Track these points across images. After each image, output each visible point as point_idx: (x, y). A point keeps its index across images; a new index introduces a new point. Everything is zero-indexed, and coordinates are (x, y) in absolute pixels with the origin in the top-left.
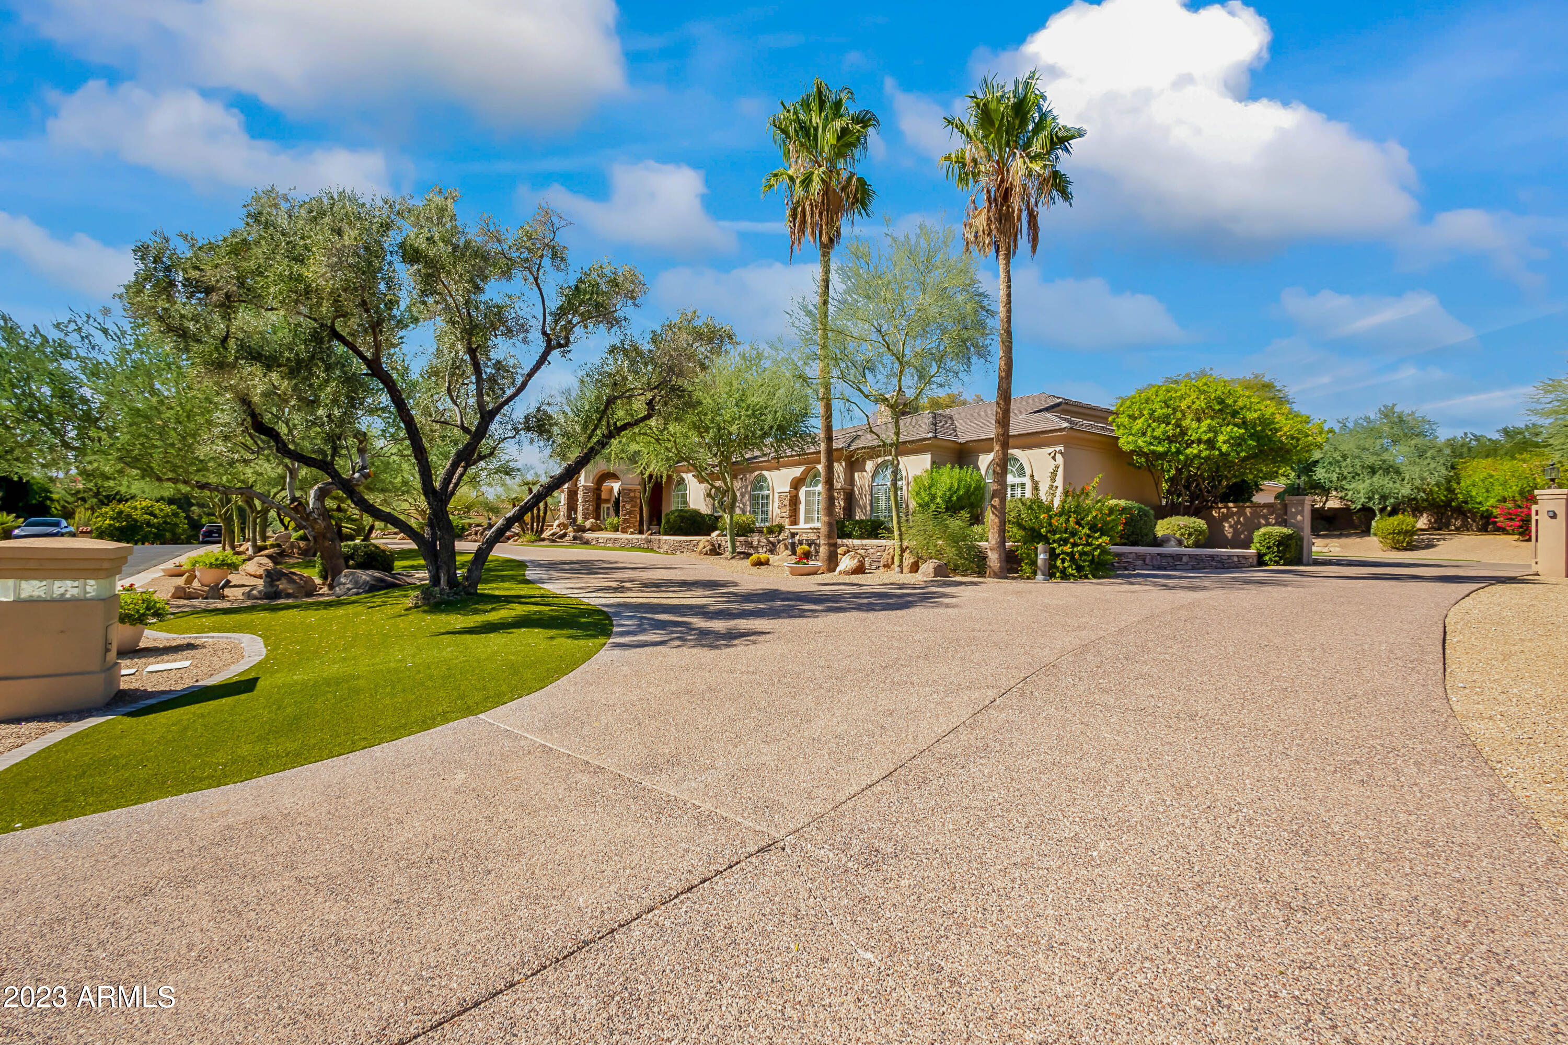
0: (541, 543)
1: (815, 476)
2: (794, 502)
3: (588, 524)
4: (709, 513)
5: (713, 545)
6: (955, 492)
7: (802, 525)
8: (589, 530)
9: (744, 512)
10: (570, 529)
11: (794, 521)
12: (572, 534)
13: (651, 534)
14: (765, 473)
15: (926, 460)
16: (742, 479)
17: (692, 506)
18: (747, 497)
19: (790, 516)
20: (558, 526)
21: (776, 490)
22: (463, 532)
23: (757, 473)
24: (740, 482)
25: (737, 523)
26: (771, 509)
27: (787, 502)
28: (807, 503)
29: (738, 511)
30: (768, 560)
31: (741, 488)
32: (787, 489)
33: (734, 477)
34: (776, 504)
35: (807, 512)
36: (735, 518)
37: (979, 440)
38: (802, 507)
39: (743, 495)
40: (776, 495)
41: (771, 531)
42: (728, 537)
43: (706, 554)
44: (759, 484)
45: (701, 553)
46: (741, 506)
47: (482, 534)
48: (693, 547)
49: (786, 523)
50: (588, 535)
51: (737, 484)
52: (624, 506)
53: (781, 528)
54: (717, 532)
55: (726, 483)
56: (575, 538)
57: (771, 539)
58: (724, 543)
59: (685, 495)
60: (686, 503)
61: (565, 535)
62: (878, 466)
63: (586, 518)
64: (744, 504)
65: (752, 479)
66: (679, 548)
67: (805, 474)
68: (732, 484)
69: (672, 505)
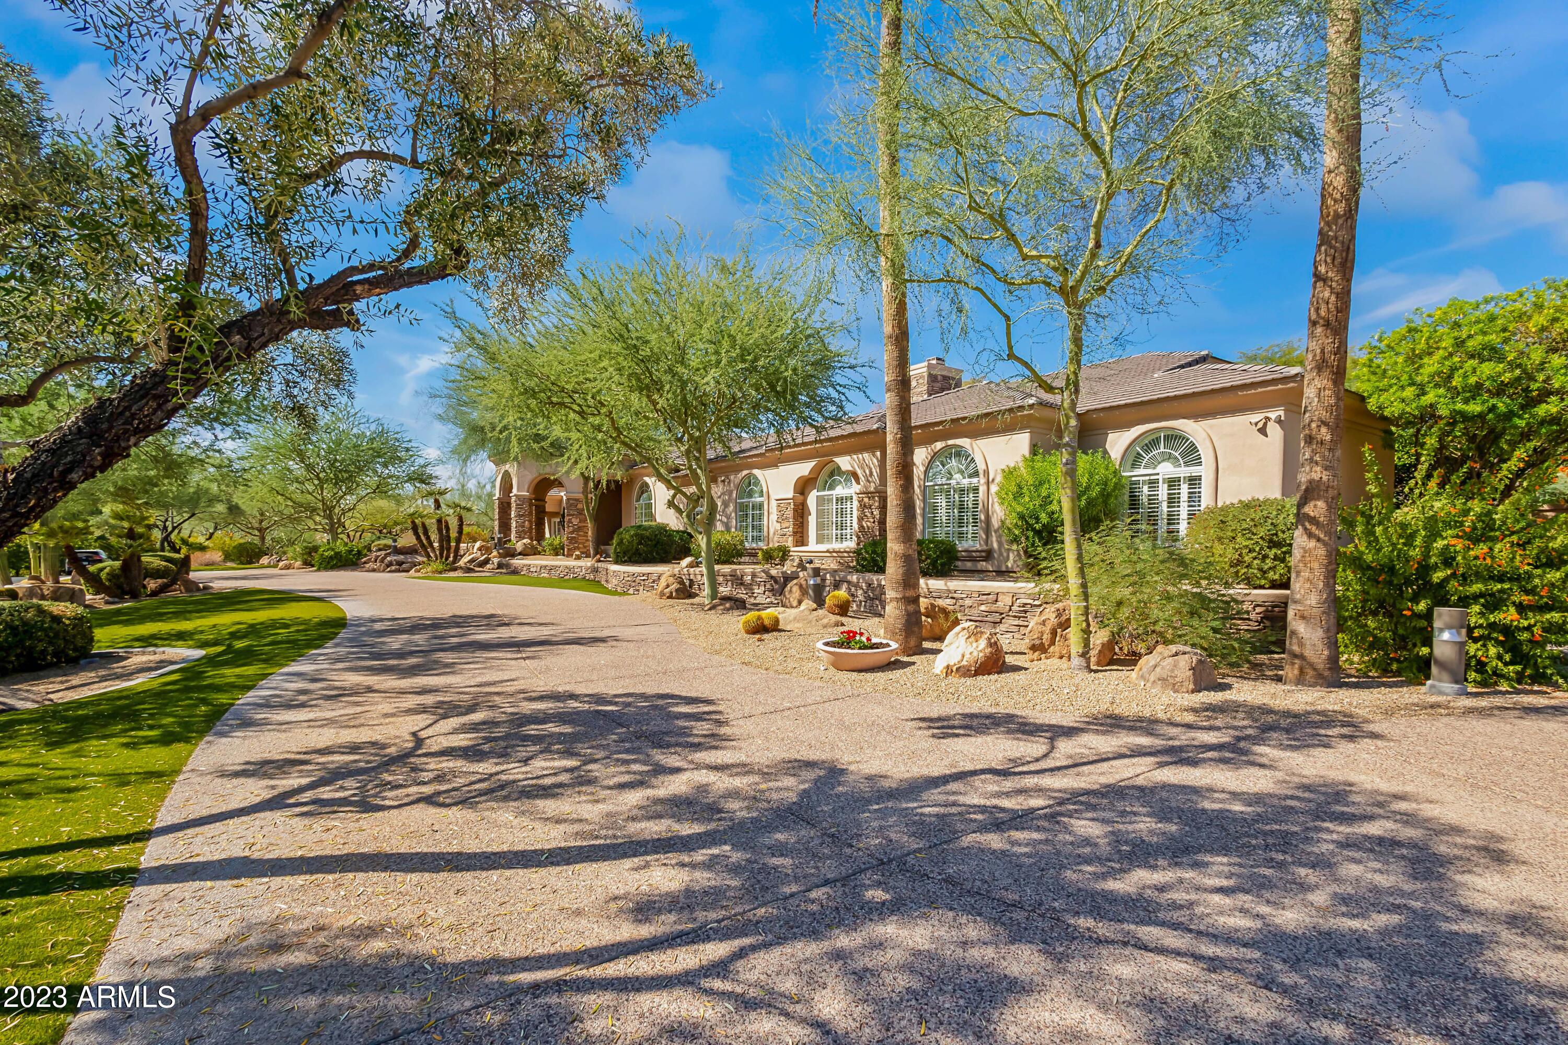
0: (452, 574)
1: (832, 474)
2: (801, 512)
3: (519, 546)
4: (682, 529)
5: (681, 582)
6: (1084, 493)
7: (813, 545)
8: (520, 554)
9: (728, 529)
10: (495, 553)
11: (801, 538)
12: (496, 560)
13: (599, 561)
14: (756, 472)
15: (1021, 442)
16: (723, 481)
17: (659, 519)
18: (731, 507)
19: (795, 533)
20: (480, 549)
21: (774, 496)
22: (358, 559)
23: (745, 472)
24: (721, 486)
25: (718, 544)
26: (765, 523)
27: (790, 513)
28: (820, 514)
29: (719, 527)
30: (777, 621)
31: (723, 494)
32: (790, 494)
33: (714, 480)
34: (774, 517)
35: (820, 526)
36: (716, 537)
37: (1111, 408)
38: (812, 520)
39: (726, 504)
40: (774, 504)
41: (768, 556)
42: (704, 569)
43: (670, 597)
44: (749, 487)
45: (662, 594)
46: (725, 519)
47: (382, 561)
48: (650, 583)
49: (789, 542)
50: (517, 562)
51: (717, 490)
52: (570, 521)
53: (784, 554)
54: (689, 560)
55: (699, 487)
56: (500, 566)
57: (774, 572)
58: (699, 577)
59: (649, 506)
60: (651, 516)
61: (486, 562)
62: (935, 456)
63: (520, 538)
64: (728, 517)
65: (737, 481)
66: (632, 586)
67: (817, 471)
68: (709, 488)
69: (633, 519)
